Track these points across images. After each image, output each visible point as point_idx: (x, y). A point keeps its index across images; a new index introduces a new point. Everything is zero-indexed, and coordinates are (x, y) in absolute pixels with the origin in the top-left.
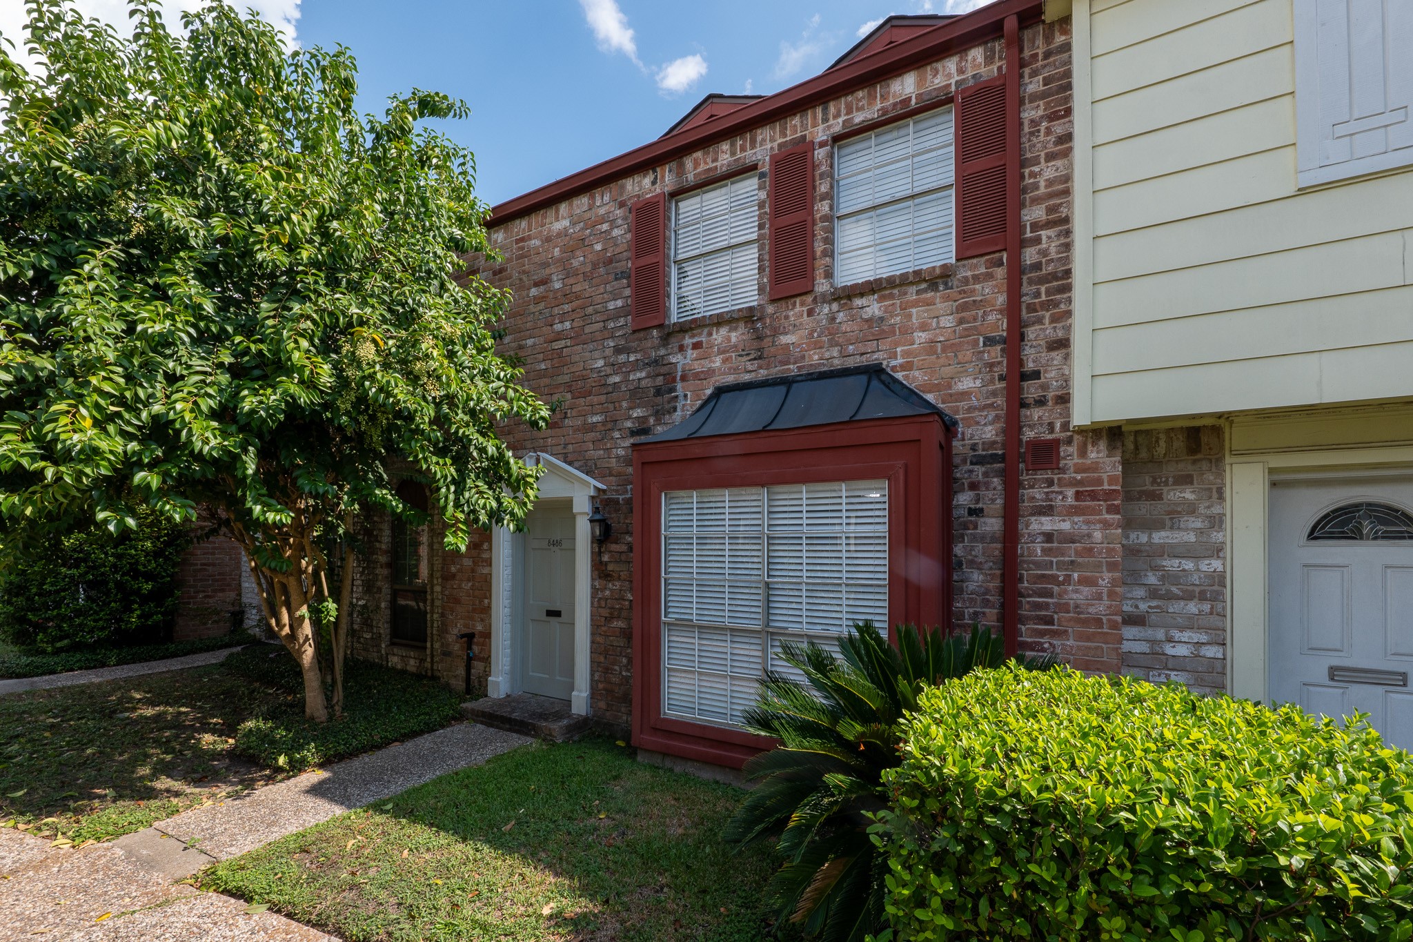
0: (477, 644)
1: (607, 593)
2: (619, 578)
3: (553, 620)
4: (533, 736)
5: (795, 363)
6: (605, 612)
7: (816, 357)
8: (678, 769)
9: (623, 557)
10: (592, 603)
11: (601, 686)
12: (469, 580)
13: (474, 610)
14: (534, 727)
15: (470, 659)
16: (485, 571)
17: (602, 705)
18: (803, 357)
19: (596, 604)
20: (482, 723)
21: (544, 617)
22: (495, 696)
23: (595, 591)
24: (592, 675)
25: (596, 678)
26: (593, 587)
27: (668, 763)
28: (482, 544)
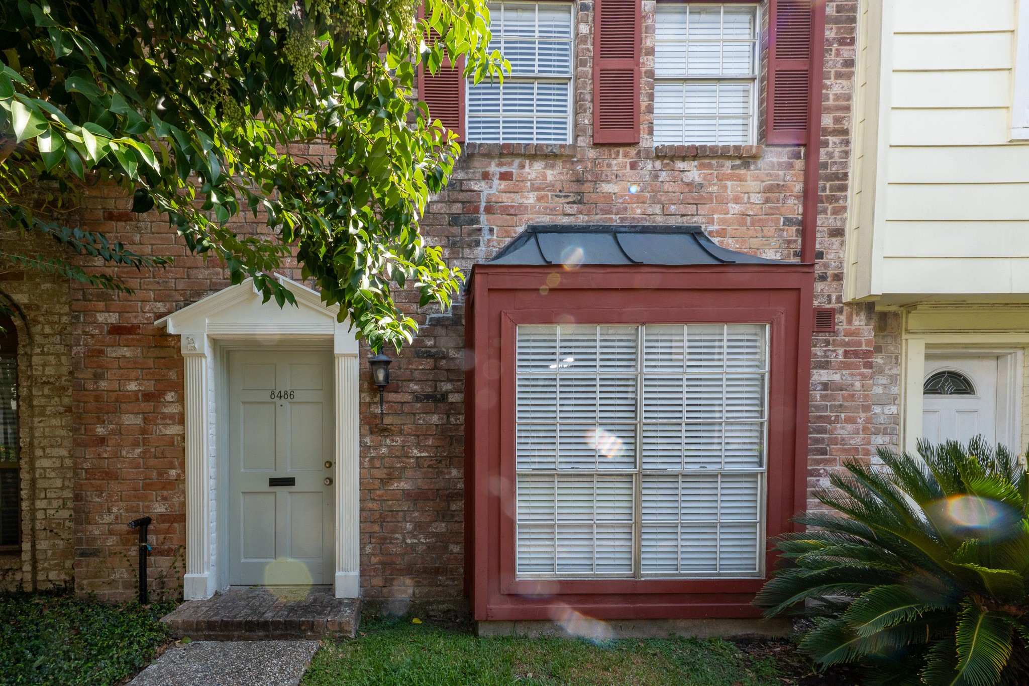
0: (156, 532)
1: (384, 450)
2: (401, 433)
3: (281, 490)
4: (308, 638)
5: (617, 214)
6: (381, 473)
7: (639, 211)
8: (533, 634)
9: (406, 409)
10: (361, 464)
11: (374, 560)
12: (136, 444)
13: (146, 486)
14: (311, 626)
15: (144, 553)
16: (173, 430)
17: (378, 581)
18: (626, 209)
19: (366, 464)
20: (208, 638)
21: (266, 486)
22: (199, 597)
23: (364, 449)
24: (362, 549)
25: (368, 550)
26: (362, 444)
27: (521, 631)
28: (162, 393)
